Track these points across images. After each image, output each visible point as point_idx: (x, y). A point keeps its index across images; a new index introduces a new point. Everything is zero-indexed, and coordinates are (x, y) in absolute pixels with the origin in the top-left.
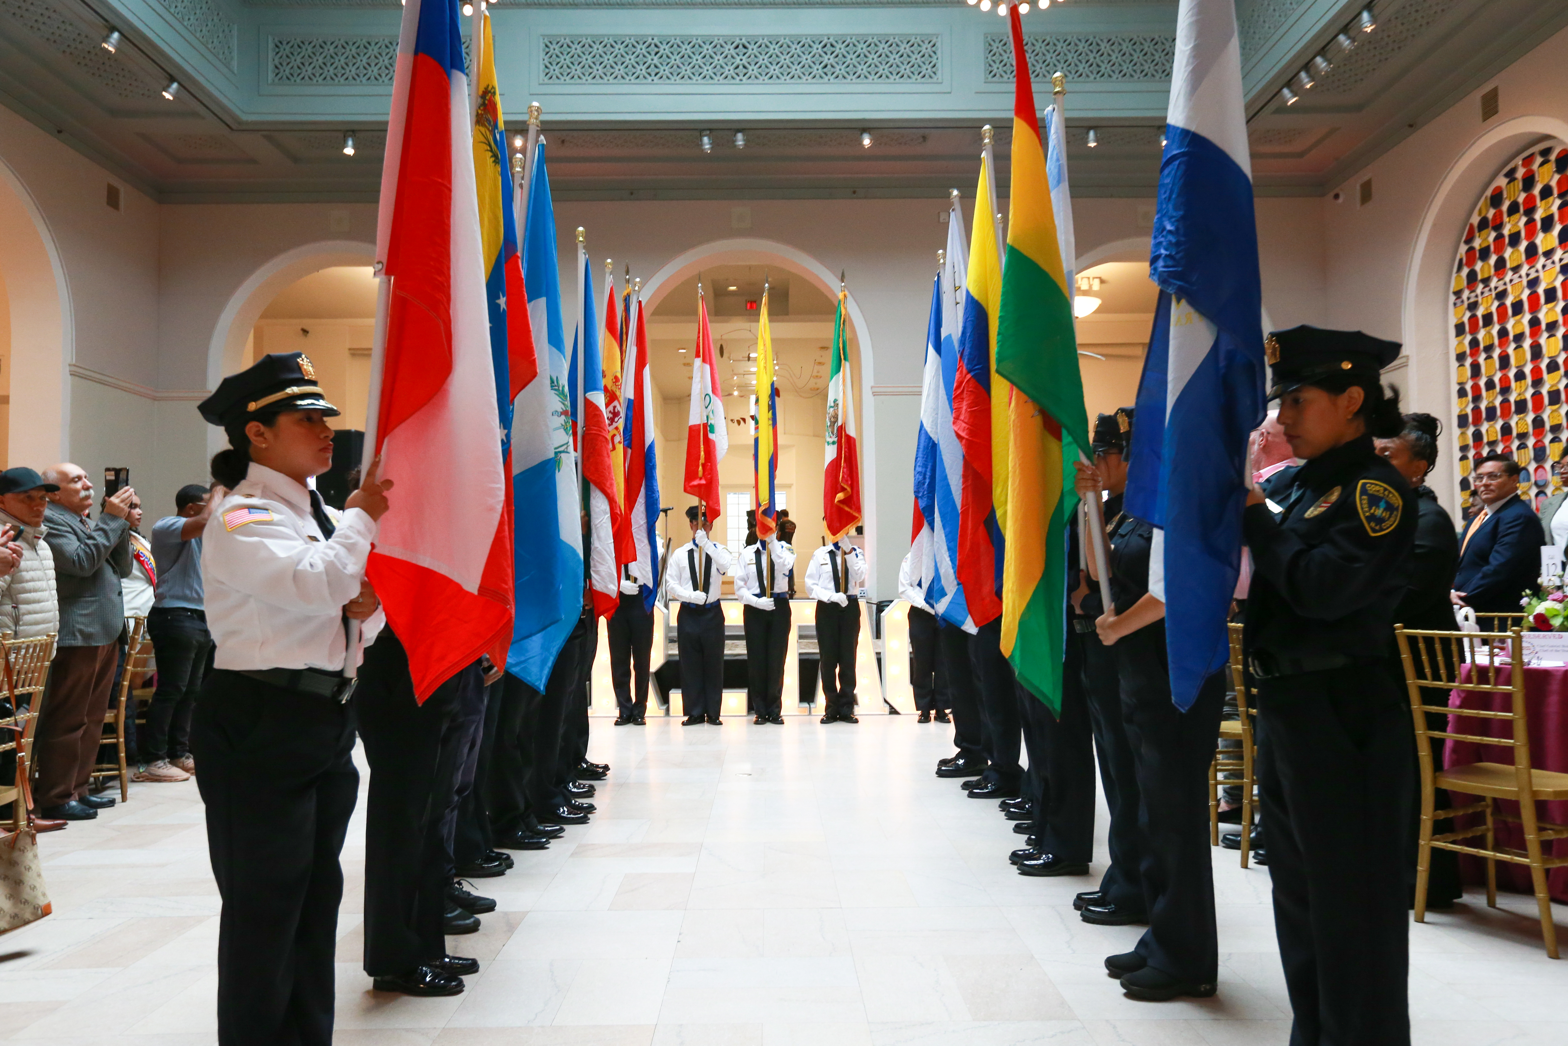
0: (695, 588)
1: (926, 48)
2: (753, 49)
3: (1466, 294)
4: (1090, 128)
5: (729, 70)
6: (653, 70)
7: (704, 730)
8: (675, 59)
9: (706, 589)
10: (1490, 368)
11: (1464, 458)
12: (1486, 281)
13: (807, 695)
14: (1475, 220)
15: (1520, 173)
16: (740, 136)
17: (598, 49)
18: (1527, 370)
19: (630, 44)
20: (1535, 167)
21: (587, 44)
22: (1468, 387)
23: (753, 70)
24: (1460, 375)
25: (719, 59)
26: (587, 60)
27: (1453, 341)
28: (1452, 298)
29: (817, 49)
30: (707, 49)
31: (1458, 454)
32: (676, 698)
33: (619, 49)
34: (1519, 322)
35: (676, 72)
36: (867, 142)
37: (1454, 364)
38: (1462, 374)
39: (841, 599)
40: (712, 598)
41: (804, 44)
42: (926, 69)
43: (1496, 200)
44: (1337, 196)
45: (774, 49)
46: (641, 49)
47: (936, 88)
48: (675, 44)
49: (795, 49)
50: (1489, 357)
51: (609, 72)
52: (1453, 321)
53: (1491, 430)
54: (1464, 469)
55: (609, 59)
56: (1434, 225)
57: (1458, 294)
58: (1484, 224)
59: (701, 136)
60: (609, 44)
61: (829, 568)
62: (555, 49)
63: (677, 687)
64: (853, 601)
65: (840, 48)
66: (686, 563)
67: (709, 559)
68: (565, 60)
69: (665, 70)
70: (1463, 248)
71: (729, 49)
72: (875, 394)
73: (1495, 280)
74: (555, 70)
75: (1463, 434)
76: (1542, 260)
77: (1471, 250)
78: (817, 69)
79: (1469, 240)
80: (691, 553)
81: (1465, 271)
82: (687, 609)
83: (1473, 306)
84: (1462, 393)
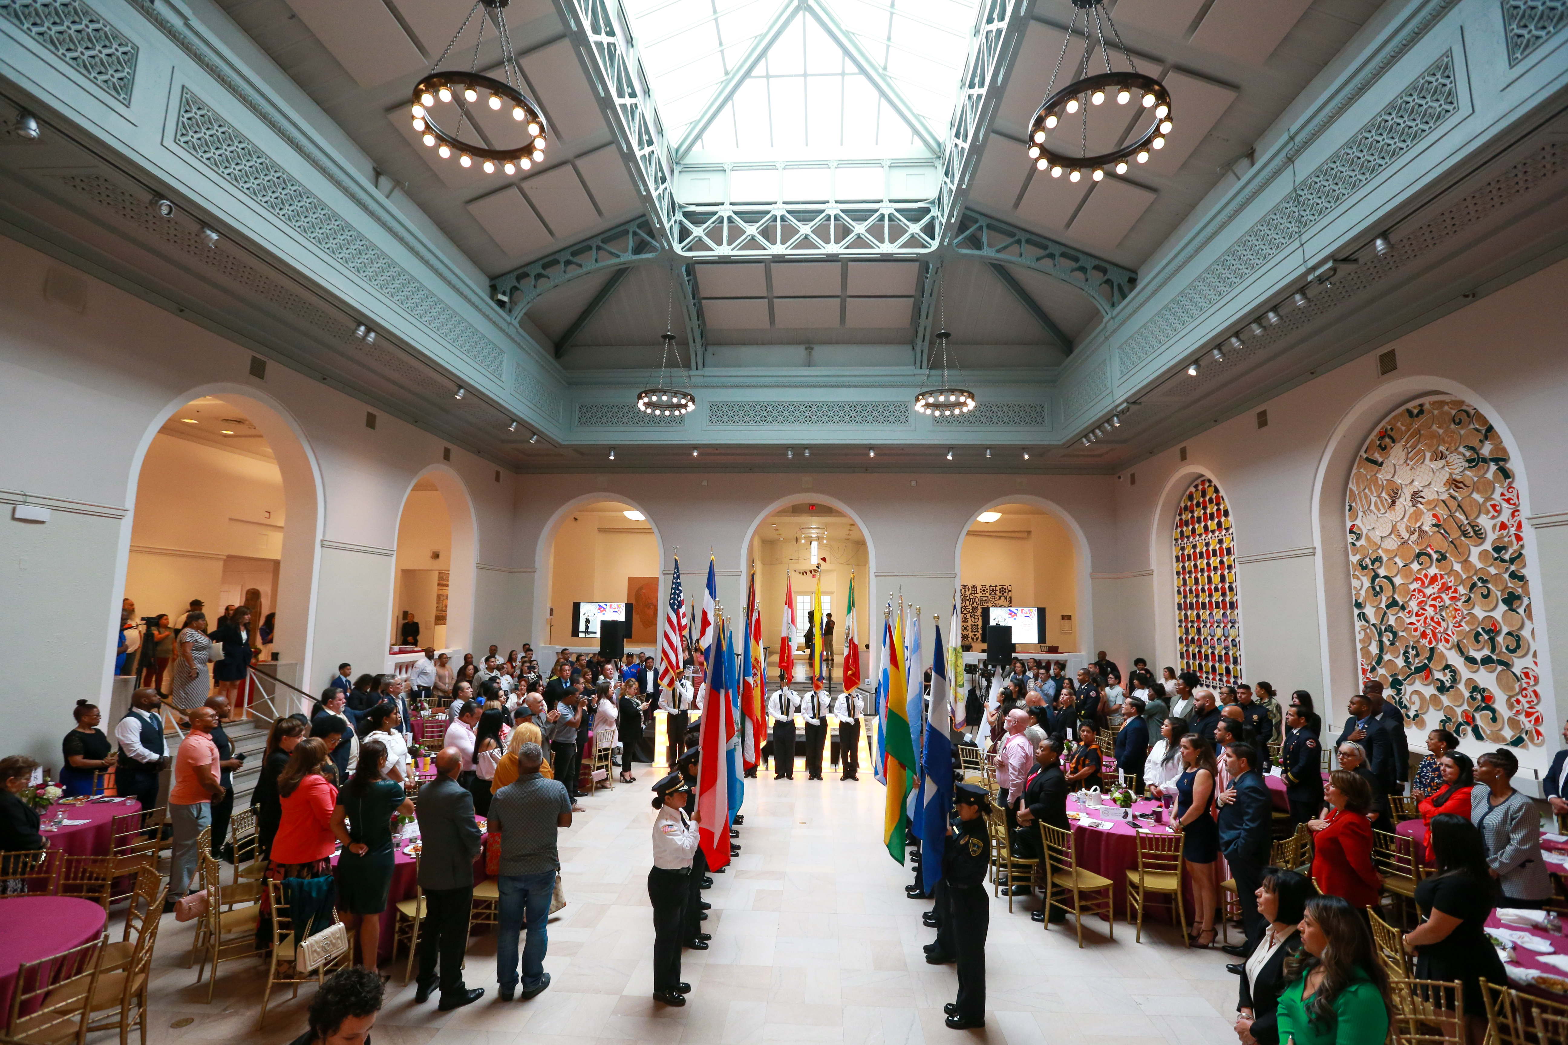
0: (782, 713)
1: (902, 408)
2: (814, 408)
3: (1180, 541)
4: (988, 448)
5: (802, 419)
6: (764, 419)
7: (784, 781)
8: (775, 413)
9: (787, 715)
10: (1190, 582)
11: (1180, 626)
12: (1188, 537)
13: (834, 761)
14: (1183, 505)
15: (1200, 487)
16: (807, 451)
17: (736, 408)
18: (1206, 587)
19: (753, 406)
20: (1206, 486)
21: (731, 406)
22: (1182, 590)
23: (814, 419)
24: (1178, 582)
25: (797, 413)
26: (731, 413)
27: (1175, 565)
28: (1174, 542)
29: (847, 408)
30: (791, 408)
31: (1178, 624)
32: (772, 761)
33: (747, 408)
34: (1202, 563)
35: (775, 420)
36: (872, 455)
37: (1176, 577)
38: (1177, 582)
39: (851, 720)
40: (790, 719)
41: (841, 406)
42: (903, 419)
43: (1191, 497)
44: (1119, 477)
45: (825, 408)
46: (758, 408)
47: (908, 428)
48: (775, 406)
49: (836, 408)
50: (1190, 577)
51: (741, 420)
52: (1174, 554)
53: (1192, 614)
54: (1181, 632)
55: (741, 413)
56: (1163, 505)
57: (1176, 540)
58: (1186, 508)
59: (787, 451)
60: (741, 406)
61: (846, 705)
62: (715, 408)
63: (772, 754)
64: (857, 721)
65: (859, 408)
66: (778, 701)
67: (789, 700)
68: (720, 414)
69: (769, 419)
70: (1178, 518)
71: (802, 408)
72: (876, 576)
73: (1192, 538)
74: (715, 419)
75: (1180, 613)
76: (1211, 534)
77: (1181, 520)
78: (847, 418)
79: (1180, 515)
80: (780, 696)
81: (1179, 530)
82: (778, 723)
83: (1183, 549)
84: (1179, 592)
